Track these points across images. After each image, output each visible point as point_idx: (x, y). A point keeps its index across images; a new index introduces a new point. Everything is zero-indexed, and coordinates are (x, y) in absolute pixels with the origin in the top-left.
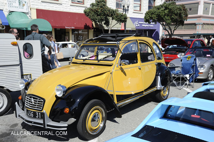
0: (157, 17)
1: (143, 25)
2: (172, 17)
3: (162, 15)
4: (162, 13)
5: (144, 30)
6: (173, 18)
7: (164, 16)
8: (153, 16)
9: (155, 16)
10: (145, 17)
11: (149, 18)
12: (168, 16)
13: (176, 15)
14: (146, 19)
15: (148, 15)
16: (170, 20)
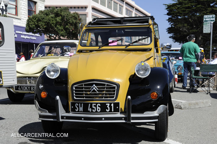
0: (45, 25)
1: (22, 36)
2: (67, 26)
3: (53, 23)
4: (53, 21)
5: (22, 44)
6: (67, 28)
7: (56, 26)
8: (40, 23)
9: (43, 23)
10: (28, 24)
11: (34, 26)
12: (60, 25)
13: (71, 24)
14: (29, 26)
15: (33, 21)
16: (65, 31)
